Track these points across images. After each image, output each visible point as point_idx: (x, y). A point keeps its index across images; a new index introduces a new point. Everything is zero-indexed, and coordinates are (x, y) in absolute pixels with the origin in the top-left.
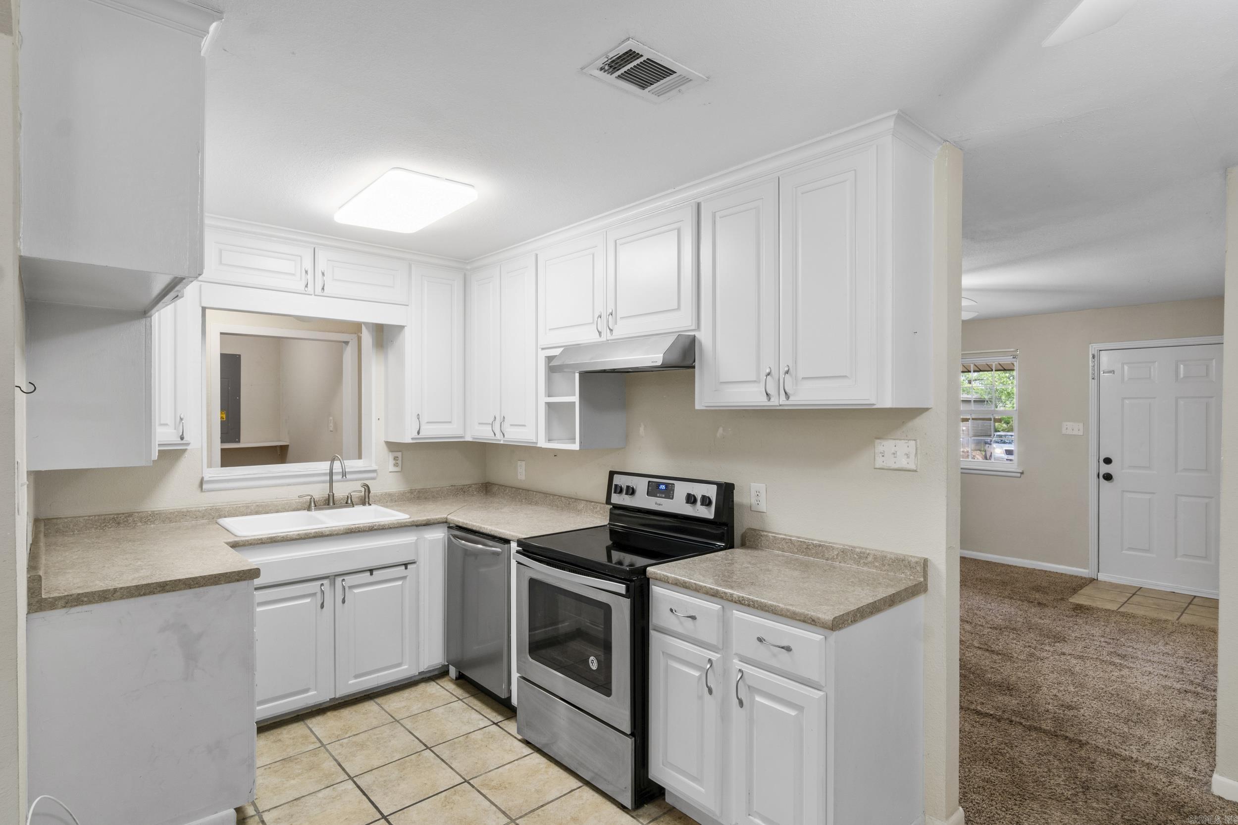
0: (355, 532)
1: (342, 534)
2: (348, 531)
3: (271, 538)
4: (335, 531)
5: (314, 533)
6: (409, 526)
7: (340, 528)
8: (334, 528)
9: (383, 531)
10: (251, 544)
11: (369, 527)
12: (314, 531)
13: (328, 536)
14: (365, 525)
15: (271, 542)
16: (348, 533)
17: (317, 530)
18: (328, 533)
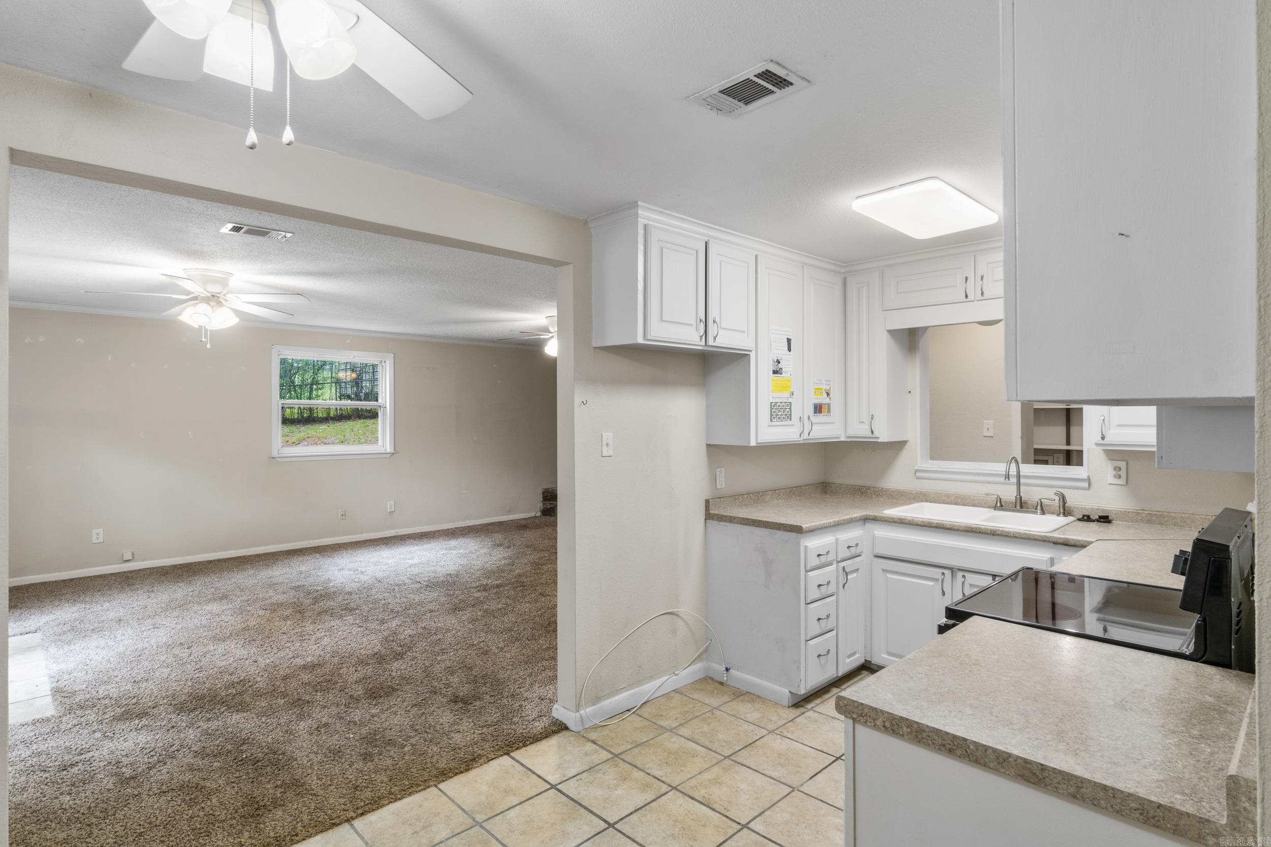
0: (975, 532)
1: (962, 531)
2: (968, 529)
3: (901, 519)
4: (956, 526)
5: (936, 523)
6: (1040, 540)
7: (960, 524)
8: (955, 524)
9: (1007, 538)
10: (886, 521)
11: (991, 530)
12: (936, 521)
13: (949, 529)
14: (987, 527)
15: (901, 523)
16: (968, 531)
17: (939, 522)
18: (948, 526)
